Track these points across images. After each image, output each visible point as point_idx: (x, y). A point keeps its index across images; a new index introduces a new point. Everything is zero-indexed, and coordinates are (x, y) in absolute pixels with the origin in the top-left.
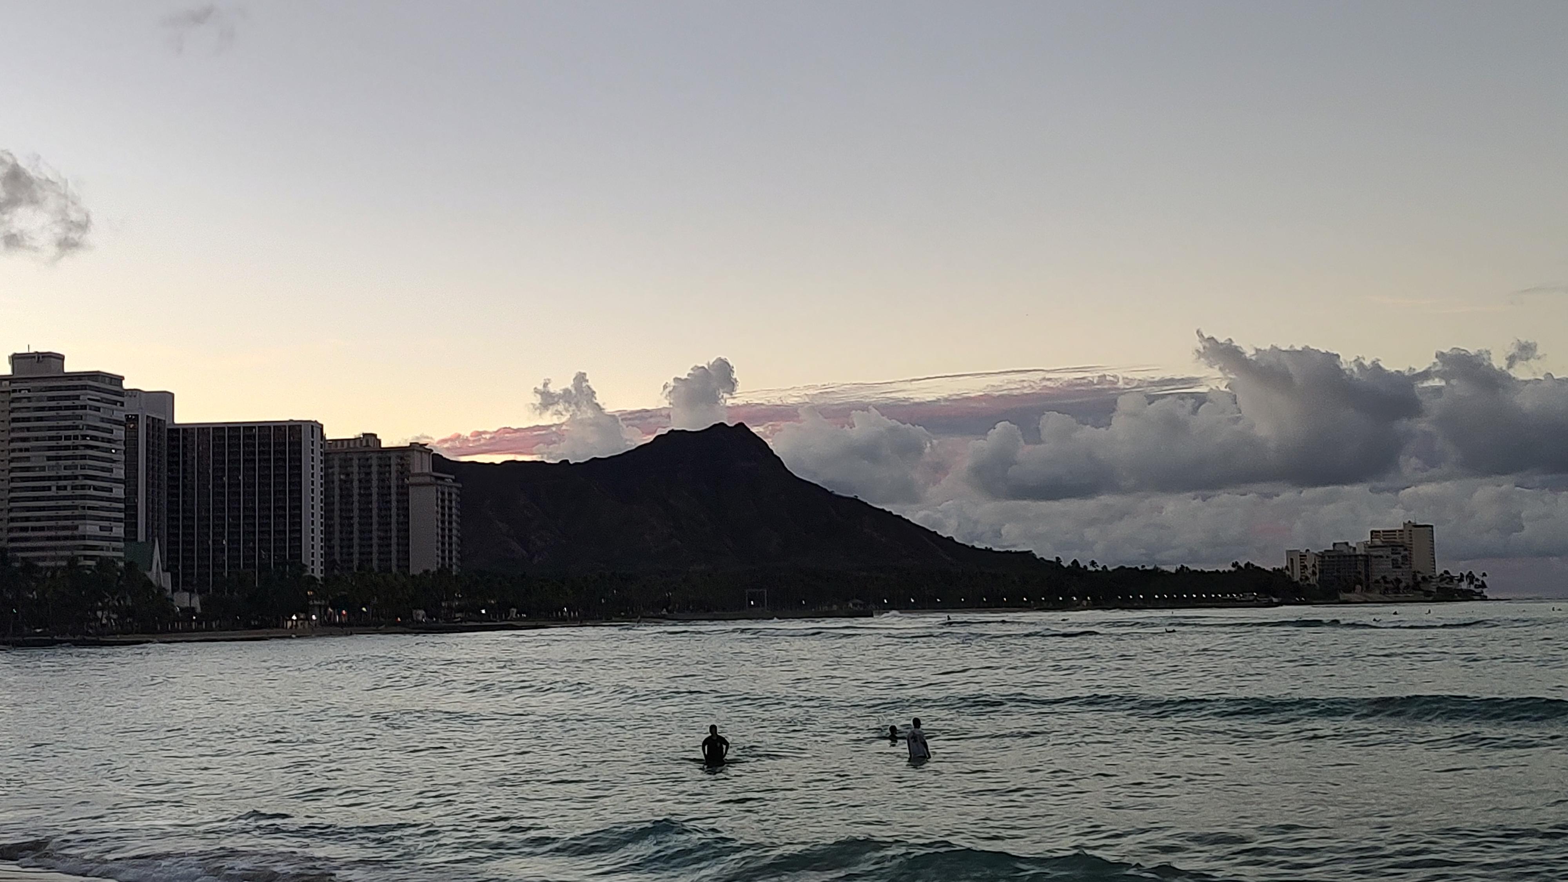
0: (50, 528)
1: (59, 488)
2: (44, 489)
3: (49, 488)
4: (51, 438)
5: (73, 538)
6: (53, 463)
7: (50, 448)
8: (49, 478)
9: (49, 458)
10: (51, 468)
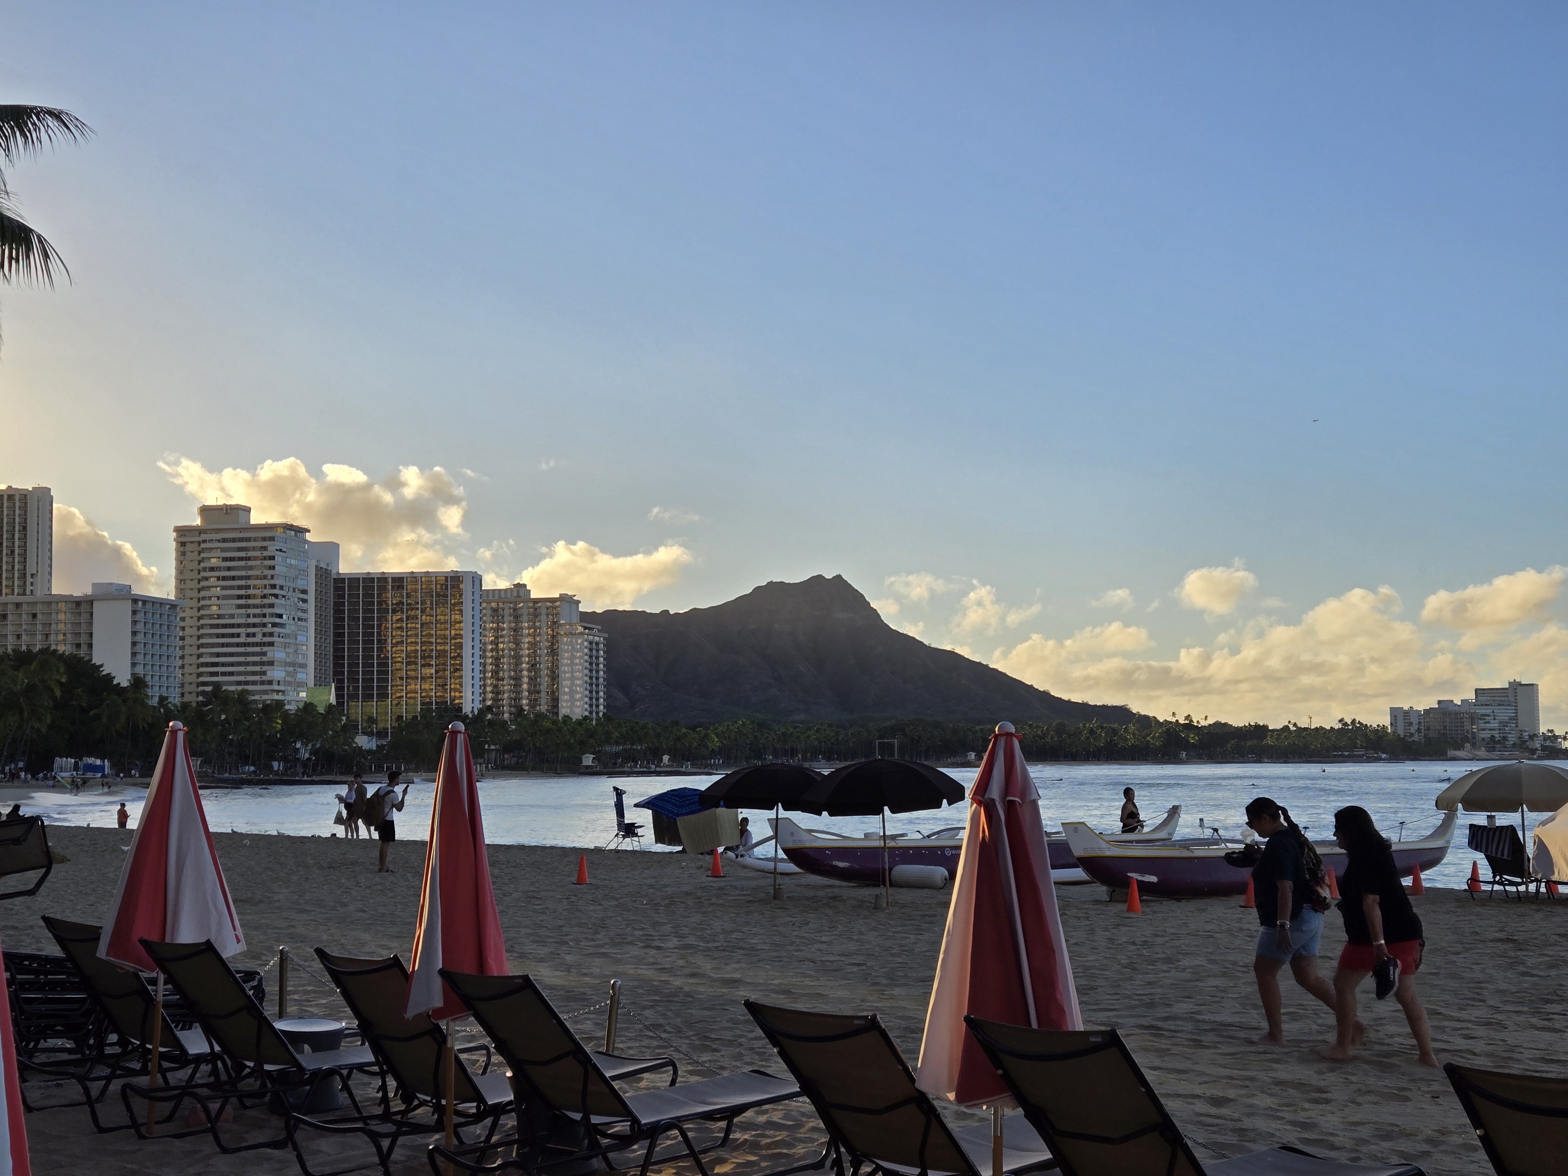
0: (239, 674)
1: (248, 635)
2: (233, 635)
3: (238, 635)
4: (240, 587)
5: (262, 683)
6: (243, 611)
7: (240, 597)
8: (239, 626)
9: (239, 607)
10: (240, 616)
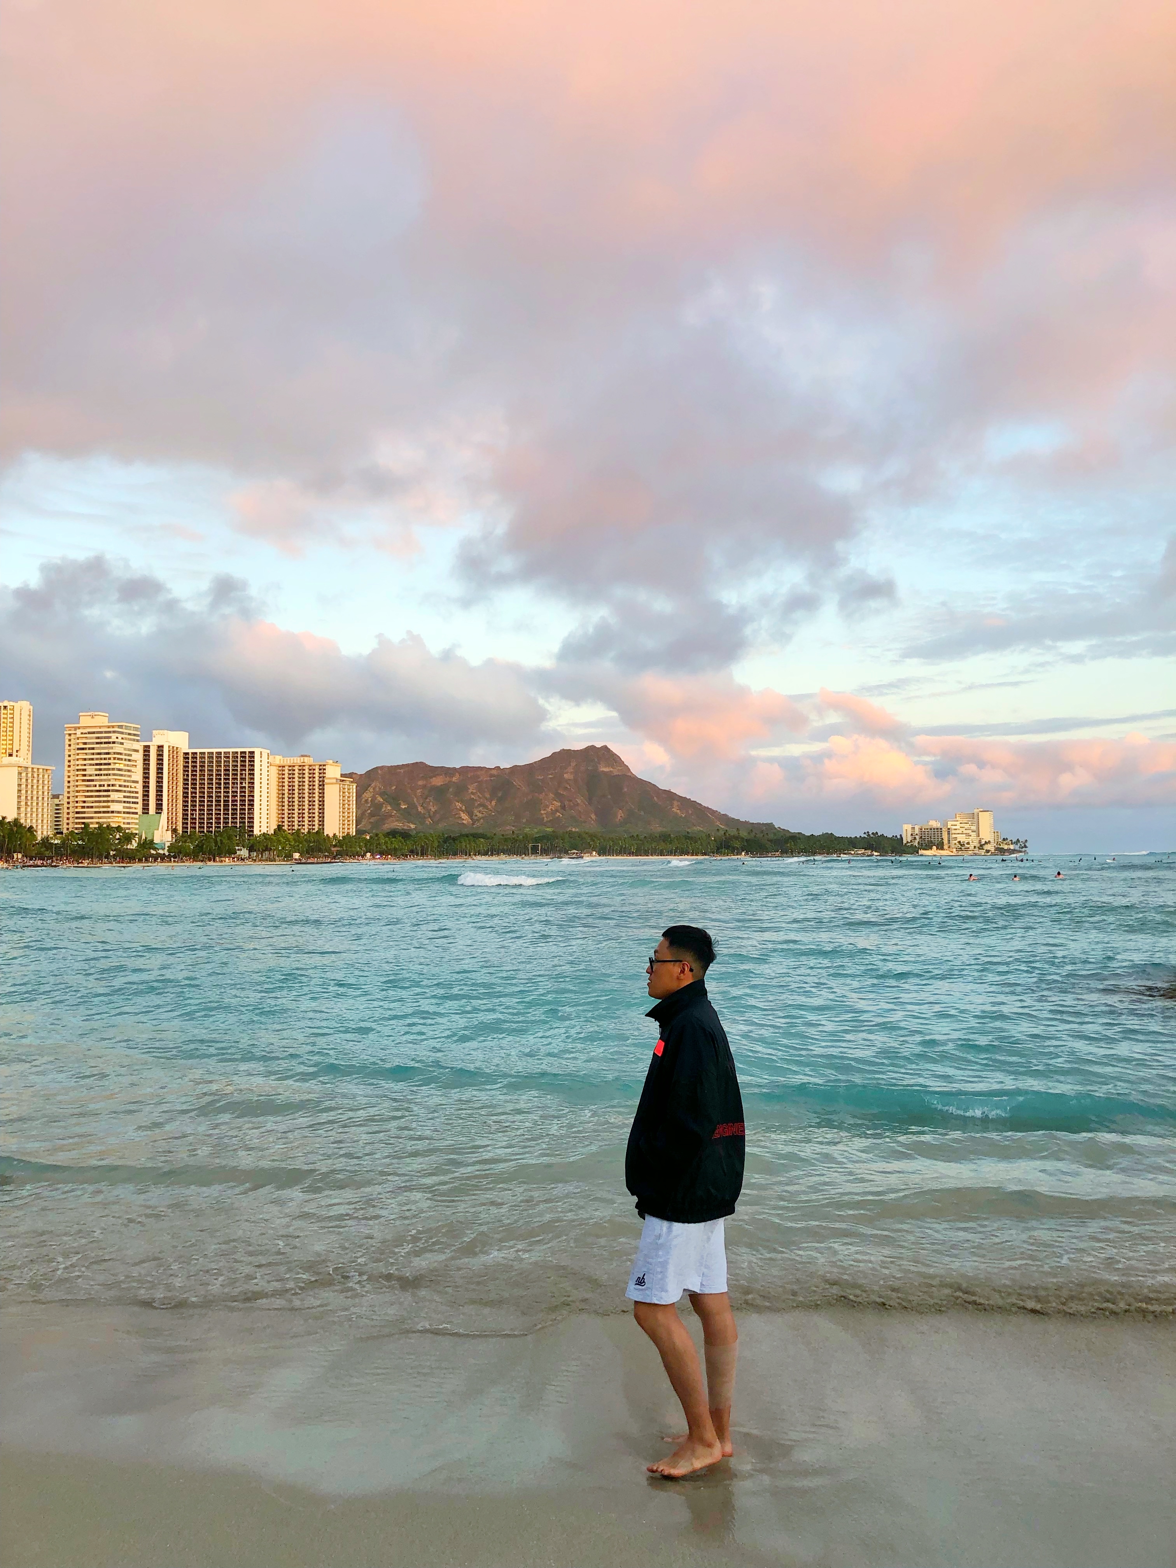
5: (108, 812)
6: (98, 772)
